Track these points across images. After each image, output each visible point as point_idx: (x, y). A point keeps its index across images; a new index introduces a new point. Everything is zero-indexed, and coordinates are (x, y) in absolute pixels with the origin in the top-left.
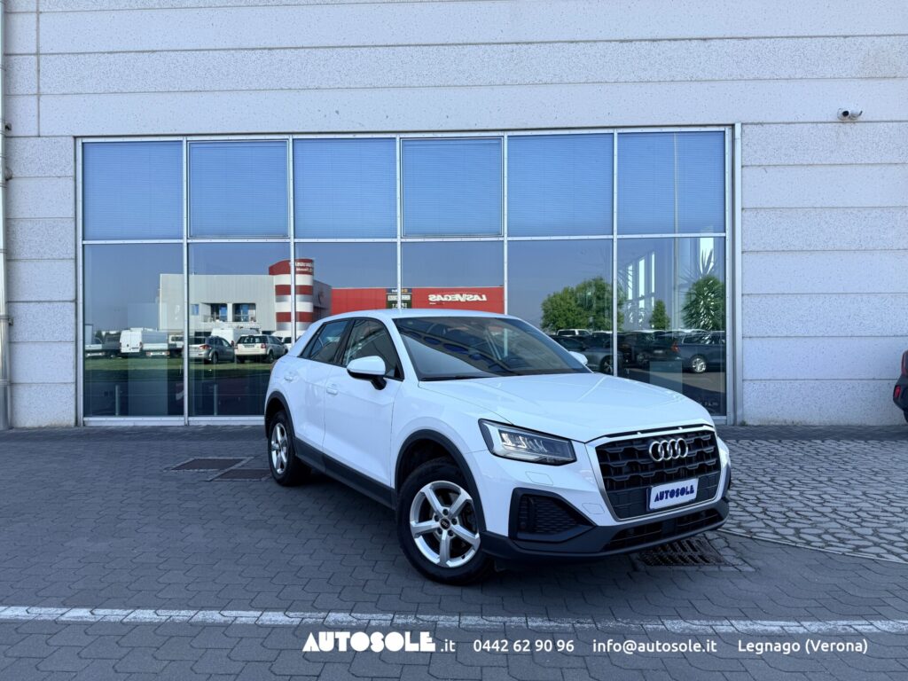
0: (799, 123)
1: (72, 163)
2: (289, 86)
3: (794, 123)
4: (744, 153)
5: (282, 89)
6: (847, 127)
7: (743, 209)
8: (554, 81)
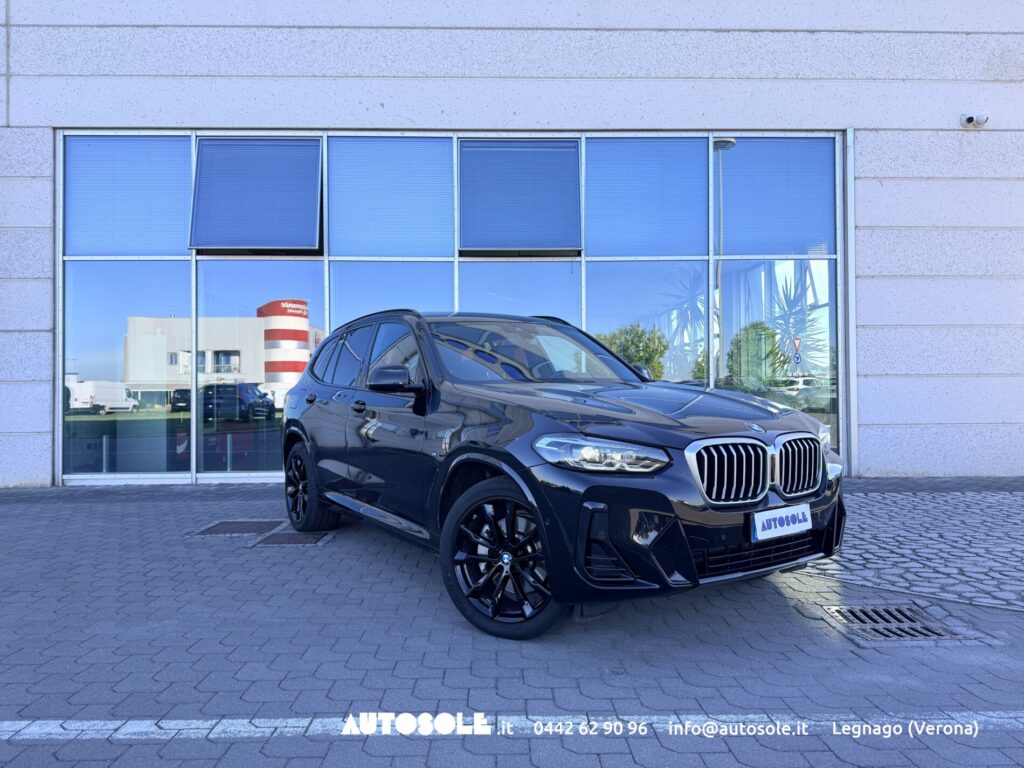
0: (918, 130)
1: (51, 160)
2: (324, 72)
3: (911, 130)
4: (857, 163)
5: (316, 76)
6: (971, 135)
7: (856, 227)
8: (640, 74)
